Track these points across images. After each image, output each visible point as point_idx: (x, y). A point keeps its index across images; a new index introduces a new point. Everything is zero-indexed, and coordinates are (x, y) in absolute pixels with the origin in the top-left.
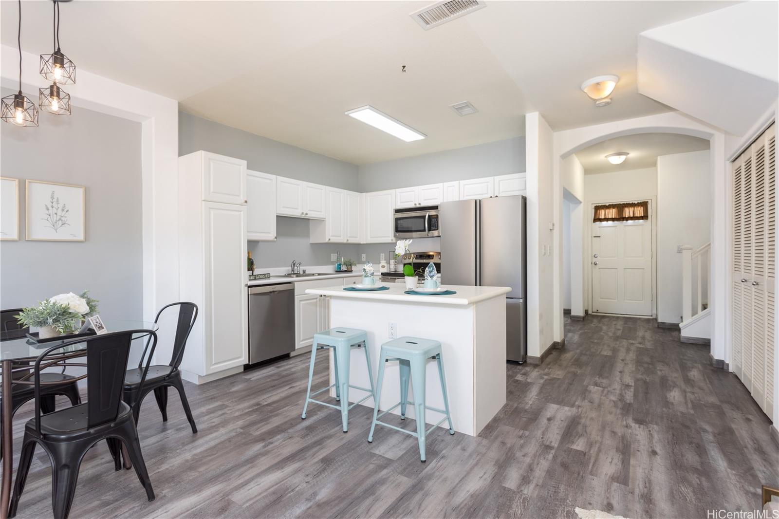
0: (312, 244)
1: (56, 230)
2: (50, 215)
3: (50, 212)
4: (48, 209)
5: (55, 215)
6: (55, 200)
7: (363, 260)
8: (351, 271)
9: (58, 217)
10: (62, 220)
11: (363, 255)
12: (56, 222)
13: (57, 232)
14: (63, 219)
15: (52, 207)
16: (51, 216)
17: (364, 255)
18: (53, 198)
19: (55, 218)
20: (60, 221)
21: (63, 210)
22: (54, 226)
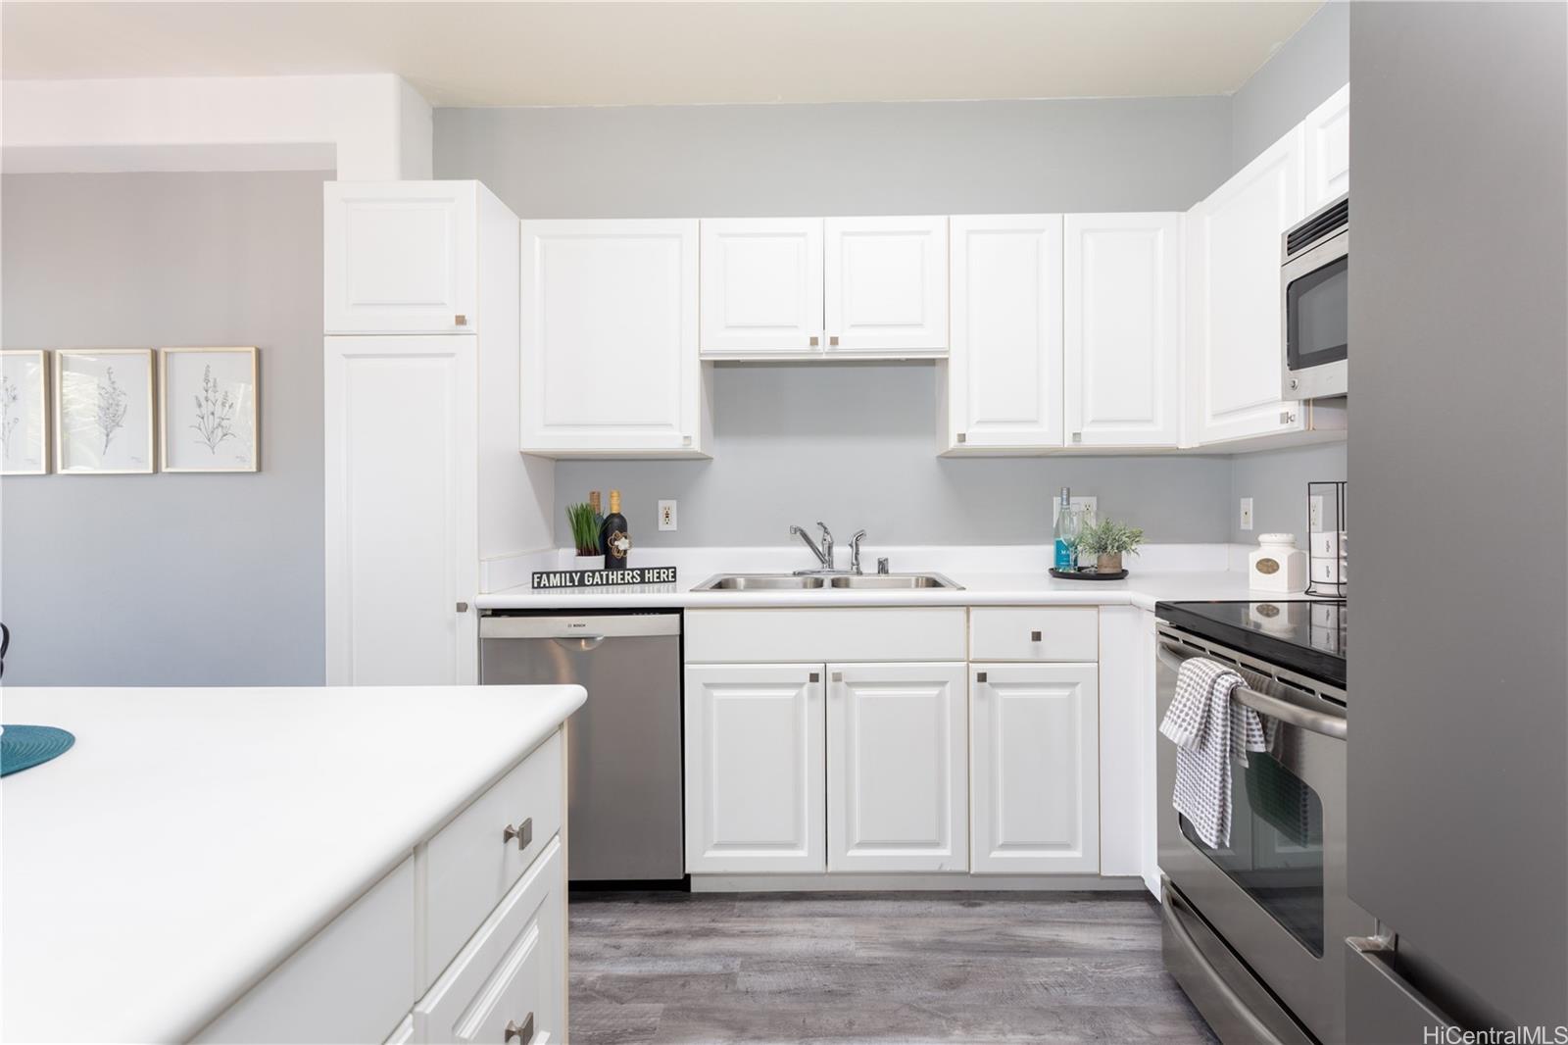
0: (948, 459)
1: (213, 449)
2: (203, 418)
3: (204, 410)
4: (200, 406)
5: (211, 417)
6: (211, 384)
7: (1243, 527)
8: (1121, 575)
9: (217, 421)
10: (222, 427)
11: (1243, 501)
12: (212, 432)
13: (214, 453)
14: (224, 423)
15: (207, 400)
16: (205, 419)
17: (1247, 505)
18: (207, 381)
19: (211, 422)
20: (220, 429)
21: (223, 404)
22: (209, 440)
